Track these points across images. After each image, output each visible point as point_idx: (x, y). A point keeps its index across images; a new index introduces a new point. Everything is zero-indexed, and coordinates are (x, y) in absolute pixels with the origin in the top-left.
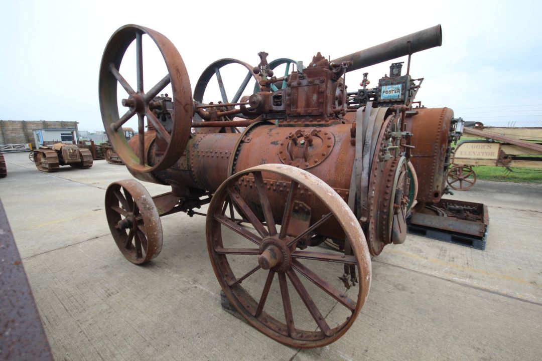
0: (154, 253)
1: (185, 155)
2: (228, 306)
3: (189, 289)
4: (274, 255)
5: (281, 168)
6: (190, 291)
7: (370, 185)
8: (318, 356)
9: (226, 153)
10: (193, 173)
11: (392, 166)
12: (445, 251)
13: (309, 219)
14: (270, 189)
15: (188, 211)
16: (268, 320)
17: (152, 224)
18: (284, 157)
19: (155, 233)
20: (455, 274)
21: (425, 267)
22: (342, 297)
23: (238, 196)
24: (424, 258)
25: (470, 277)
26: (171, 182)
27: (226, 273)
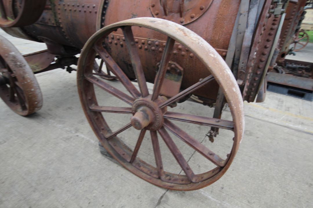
0: (36, 107)
1: (51, 9)
2: (106, 153)
3: (71, 138)
4: (146, 117)
5: (154, 22)
6: (72, 139)
7: (254, 45)
8: (184, 194)
9: (94, 7)
10: (63, 30)
11: (274, 24)
12: (282, 102)
13: (181, 80)
14: (141, 48)
15: (67, 68)
16: (141, 164)
17: (27, 81)
18: (157, 12)
19: (33, 90)
20: (290, 121)
21: (267, 115)
22: (211, 154)
23: (107, 56)
24: (266, 108)
25: (302, 124)
26: (43, 39)
27: (102, 128)
